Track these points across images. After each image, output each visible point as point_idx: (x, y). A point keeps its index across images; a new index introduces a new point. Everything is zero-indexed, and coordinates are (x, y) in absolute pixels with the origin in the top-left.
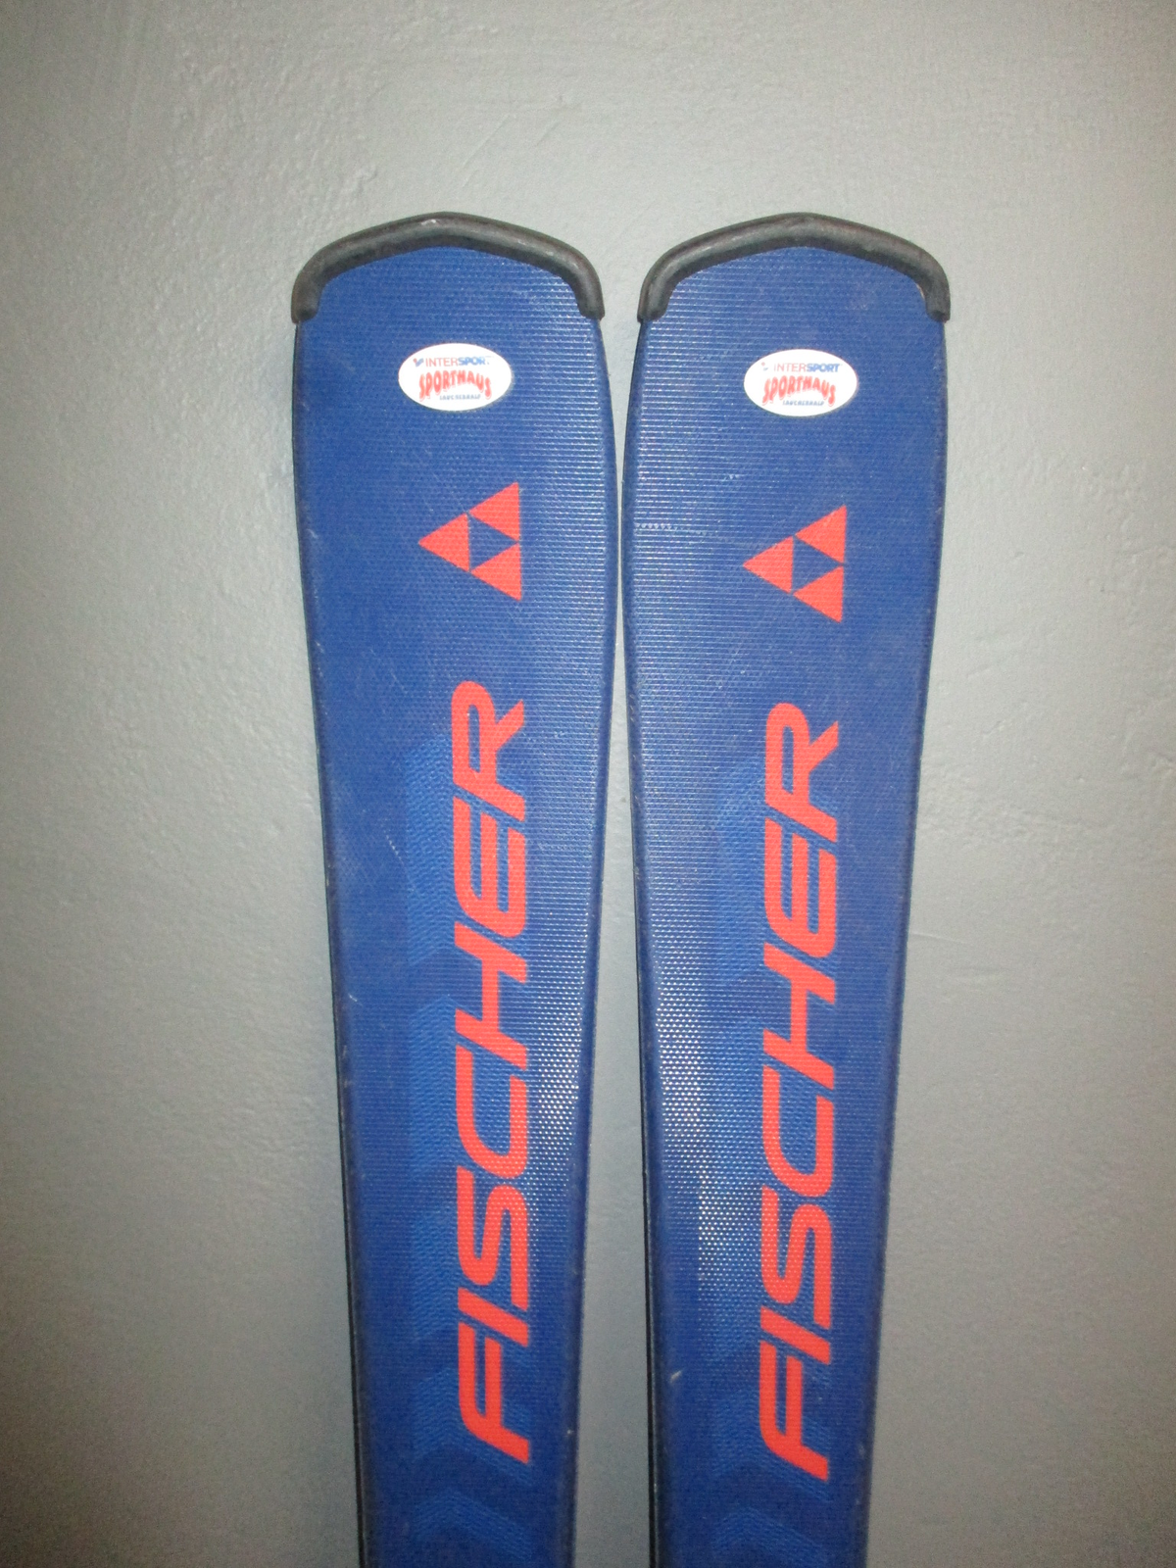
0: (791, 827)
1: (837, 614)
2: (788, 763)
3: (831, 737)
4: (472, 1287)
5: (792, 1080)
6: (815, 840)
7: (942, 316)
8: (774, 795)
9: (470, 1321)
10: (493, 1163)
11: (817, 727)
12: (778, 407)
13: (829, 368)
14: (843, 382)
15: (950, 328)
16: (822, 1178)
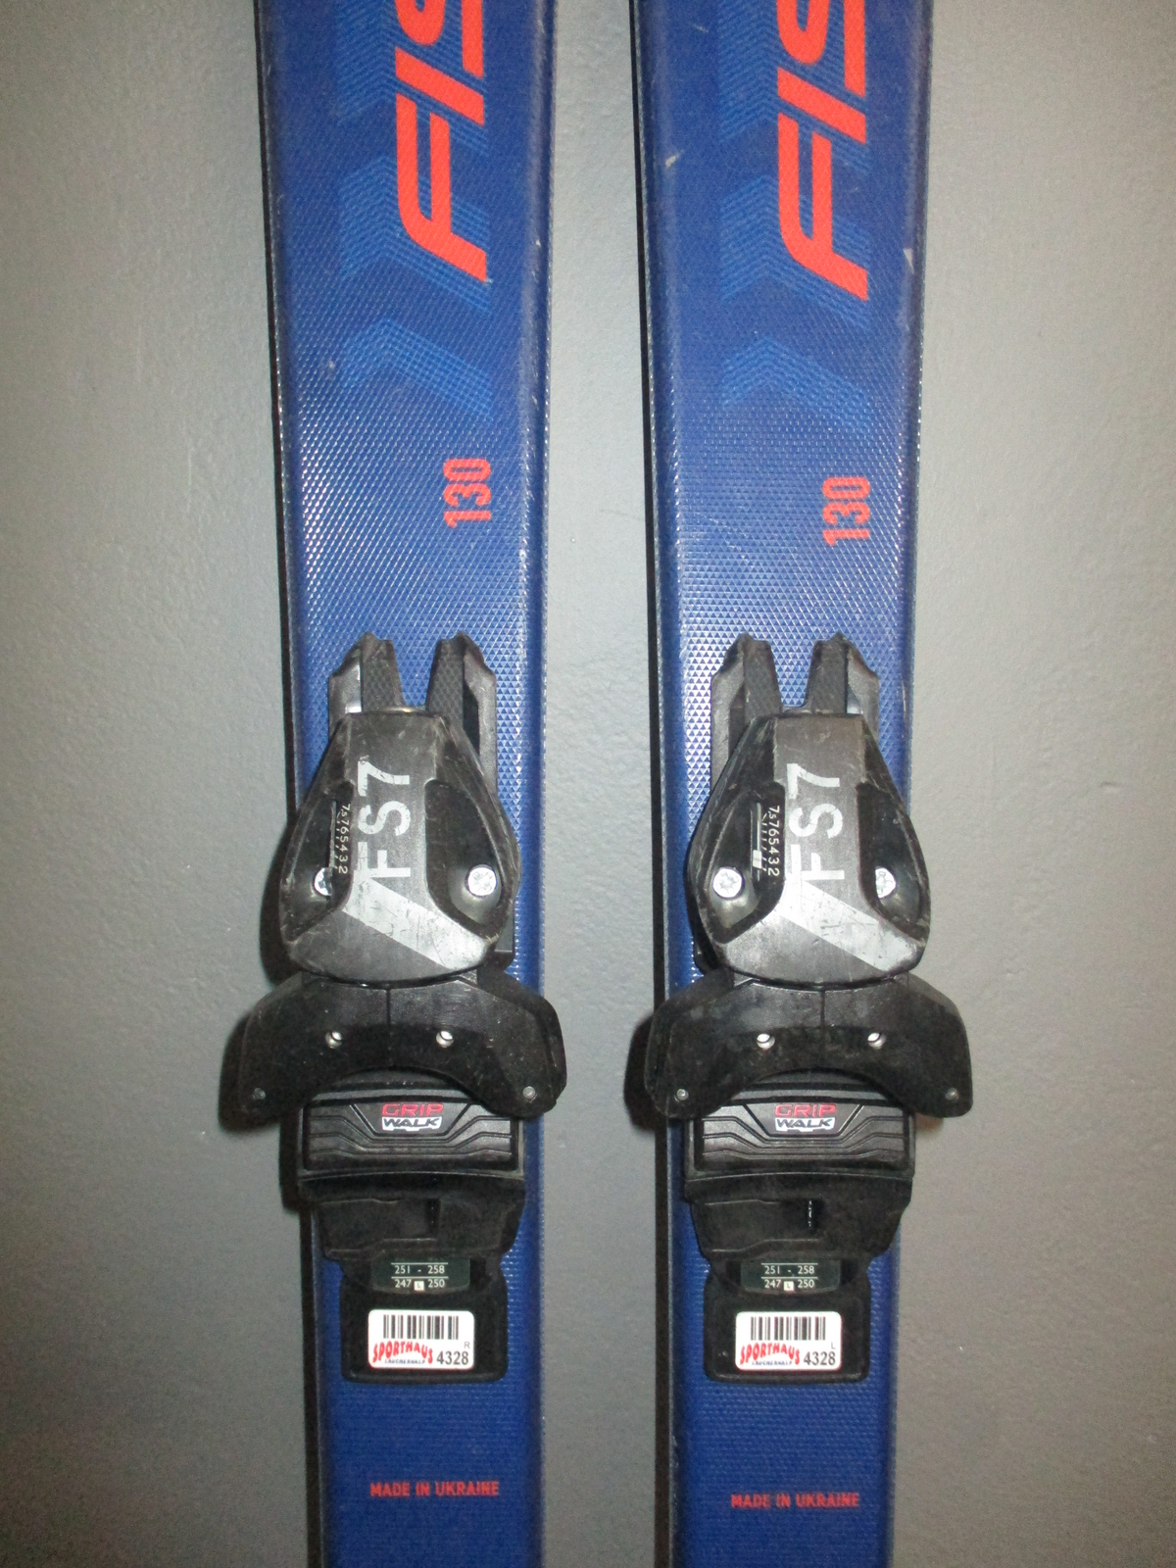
4: (410, 46)
9: (411, 92)
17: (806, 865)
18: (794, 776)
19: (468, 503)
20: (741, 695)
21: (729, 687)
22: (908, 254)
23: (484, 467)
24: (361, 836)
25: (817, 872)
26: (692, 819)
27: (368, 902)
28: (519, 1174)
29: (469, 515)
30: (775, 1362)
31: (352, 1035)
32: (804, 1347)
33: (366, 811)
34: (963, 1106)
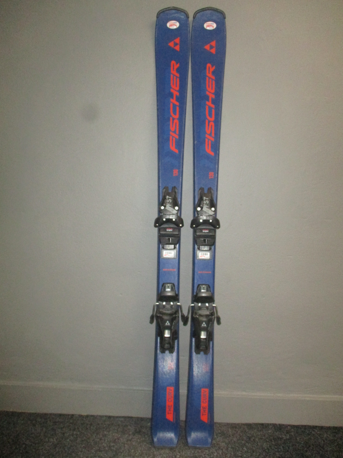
0: (209, 78)
1: (214, 53)
2: (209, 70)
3: (214, 68)
4: (171, 131)
5: (209, 107)
6: (212, 79)
7: (225, 18)
8: (208, 75)
9: (171, 135)
10: (174, 116)
11: (212, 67)
12: (208, 28)
13: (213, 24)
14: (215, 26)
15: (226, 20)
16: (213, 119)
17: (205, 206)
18: (204, 198)
19: (176, 174)
20: (201, 192)
21: (200, 191)
22: (218, 152)
23: (177, 170)
24: (167, 202)
25: (206, 206)
26: (196, 204)
27: (168, 208)
28: (179, 235)
29: (176, 175)
30: (203, 258)
31: (166, 219)
32: (206, 256)
33: (167, 200)
34: (219, 228)
